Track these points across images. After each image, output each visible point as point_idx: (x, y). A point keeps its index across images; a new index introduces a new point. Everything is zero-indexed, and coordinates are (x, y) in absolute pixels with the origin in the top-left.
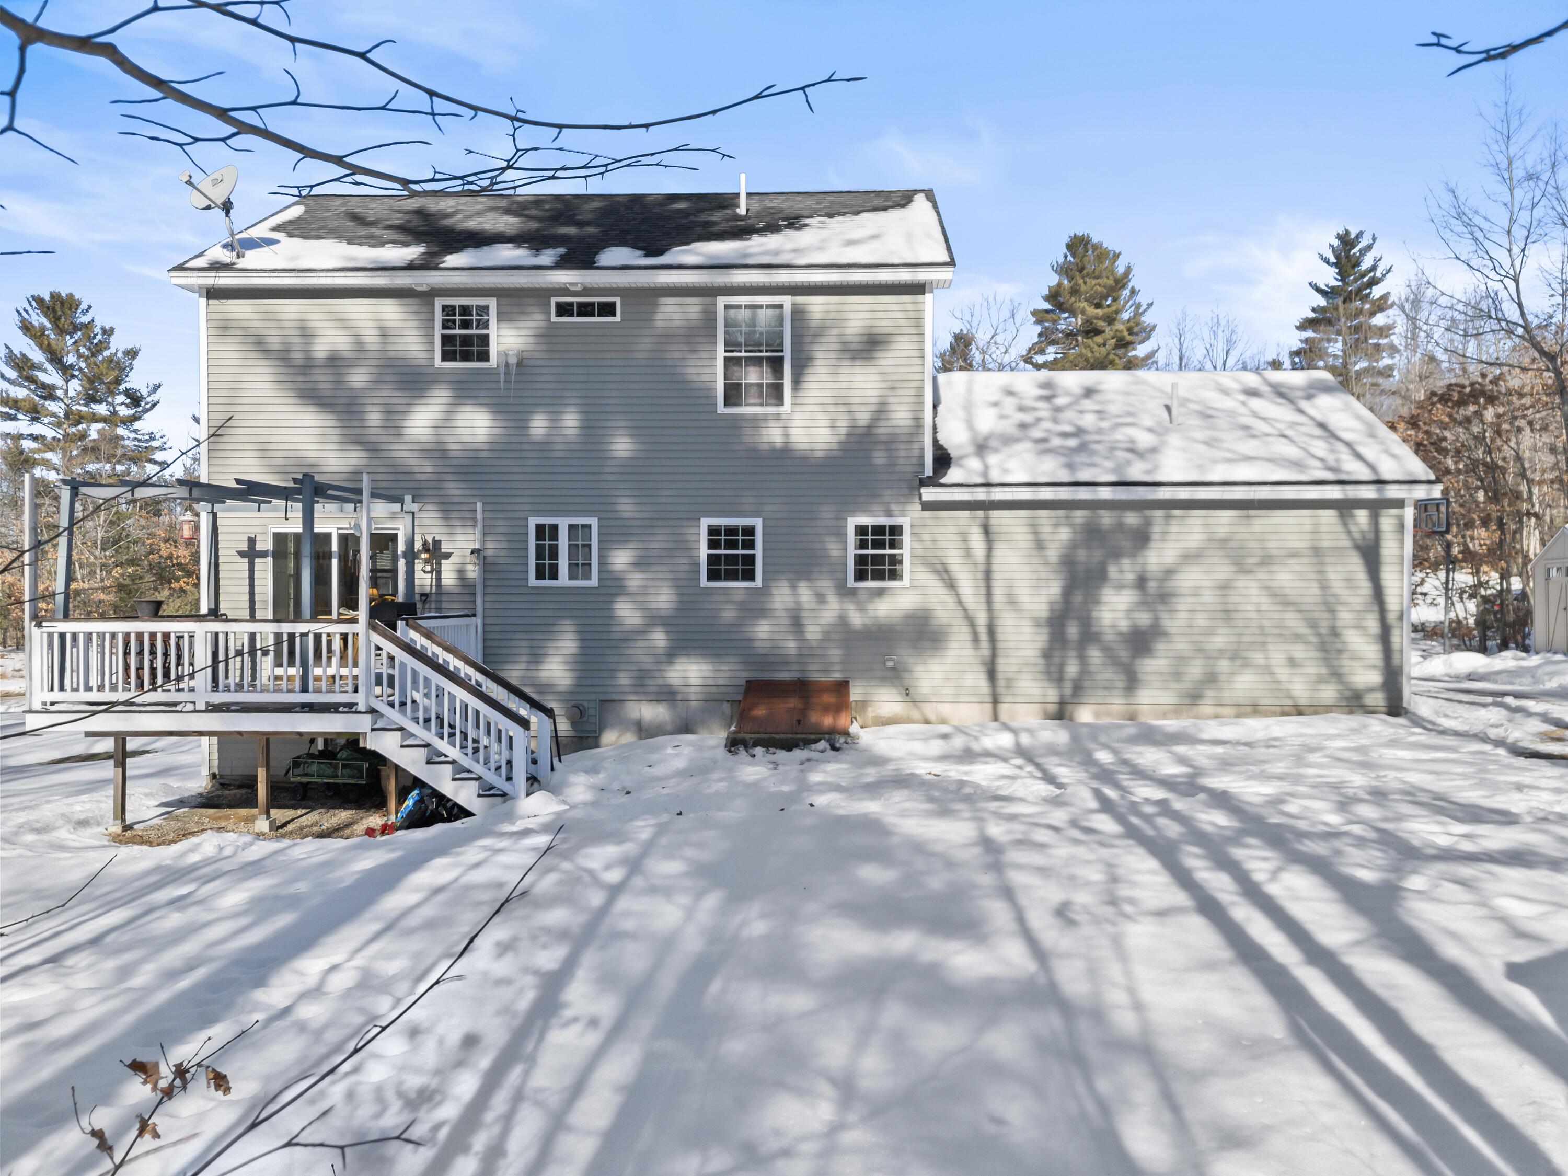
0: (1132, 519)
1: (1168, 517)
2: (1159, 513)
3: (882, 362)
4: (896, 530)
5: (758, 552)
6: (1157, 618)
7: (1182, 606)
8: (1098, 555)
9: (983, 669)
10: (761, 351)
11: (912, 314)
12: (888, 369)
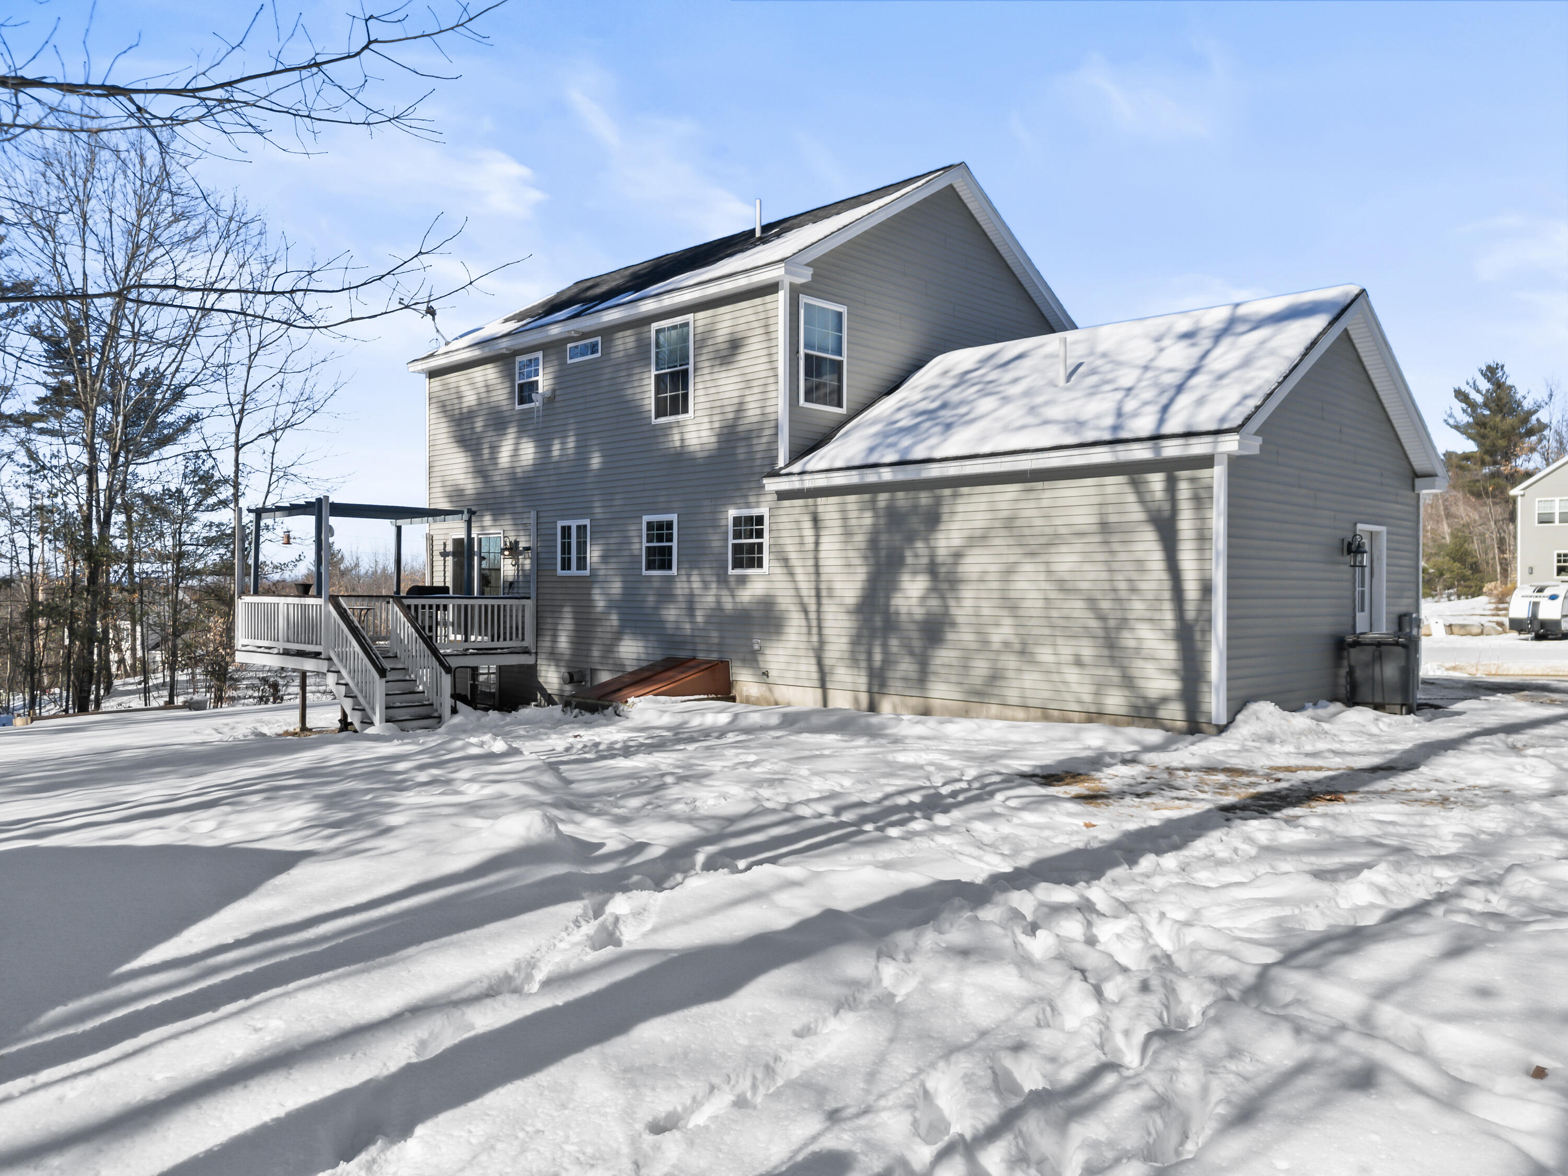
0: (924, 498)
1: (955, 496)
2: (947, 492)
3: (743, 364)
4: (760, 520)
5: (675, 544)
6: (946, 607)
7: (968, 594)
8: (898, 538)
9: (811, 653)
10: (676, 366)
11: (762, 316)
12: (748, 370)
